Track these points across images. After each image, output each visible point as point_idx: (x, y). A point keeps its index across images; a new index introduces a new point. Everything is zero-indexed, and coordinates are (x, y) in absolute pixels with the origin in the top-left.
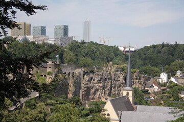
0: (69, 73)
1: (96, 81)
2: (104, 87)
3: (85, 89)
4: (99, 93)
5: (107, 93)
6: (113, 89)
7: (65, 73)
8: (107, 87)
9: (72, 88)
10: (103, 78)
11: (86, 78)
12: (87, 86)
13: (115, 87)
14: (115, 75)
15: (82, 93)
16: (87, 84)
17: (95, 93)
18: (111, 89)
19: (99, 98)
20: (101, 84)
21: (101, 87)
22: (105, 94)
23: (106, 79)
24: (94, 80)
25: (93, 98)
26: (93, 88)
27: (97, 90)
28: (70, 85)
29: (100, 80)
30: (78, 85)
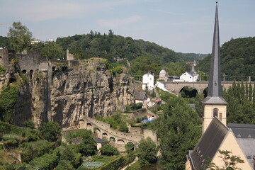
0: (31, 71)
1: (70, 89)
2: (83, 100)
3: (56, 105)
4: (75, 113)
5: (87, 111)
6: (95, 105)
7: (24, 71)
8: (87, 100)
9: (37, 104)
10: (82, 84)
11: (57, 82)
12: (58, 98)
13: (97, 102)
14: (97, 76)
15: (51, 114)
16: (58, 95)
17: (69, 115)
18: (92, 105)
19: (76, 123)
20: (79, 95)
21: (79, 100)
22: (84, 114)
23: (85, 84)
24: (68, 87)
25: (67, 125)
26: (66, 101)
27: (72, 107)
28: (33, 97)
29: (77, 87)
30: (45, 94)
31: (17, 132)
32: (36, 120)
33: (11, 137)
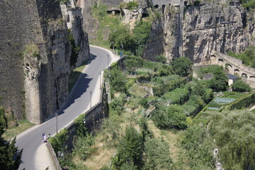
0: (164, 6)
1: (202, 24)
2: (215, 36)
3: (188, 40)
4: (206, 48)
5: (219, 47)
6: (227, 40)
7: (157, 6)
8: (219, 35)
9: (169, 39)
10: (214, 19)
11: (189, 17)
12: (189, 33)
13: (229, 37)
14: (230, 11)
15: (183, 49)
16: (190, 30)
17: (200, 50)
18: (224, 40)
19: (208, 59)
20: (211, 30)
21: (211, 36)
22: (216, 49)
23: (217, 19)
24: (199, 23)
25: (198, 60)
26: (198, 37)
27: (204, 42)
28: (165, 32)
29: (209, 23)
30: (177, 29)
31: (149, 66)
32: (168, 55)
33: (144, 71)
